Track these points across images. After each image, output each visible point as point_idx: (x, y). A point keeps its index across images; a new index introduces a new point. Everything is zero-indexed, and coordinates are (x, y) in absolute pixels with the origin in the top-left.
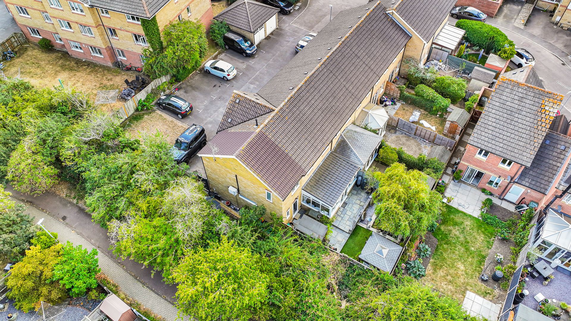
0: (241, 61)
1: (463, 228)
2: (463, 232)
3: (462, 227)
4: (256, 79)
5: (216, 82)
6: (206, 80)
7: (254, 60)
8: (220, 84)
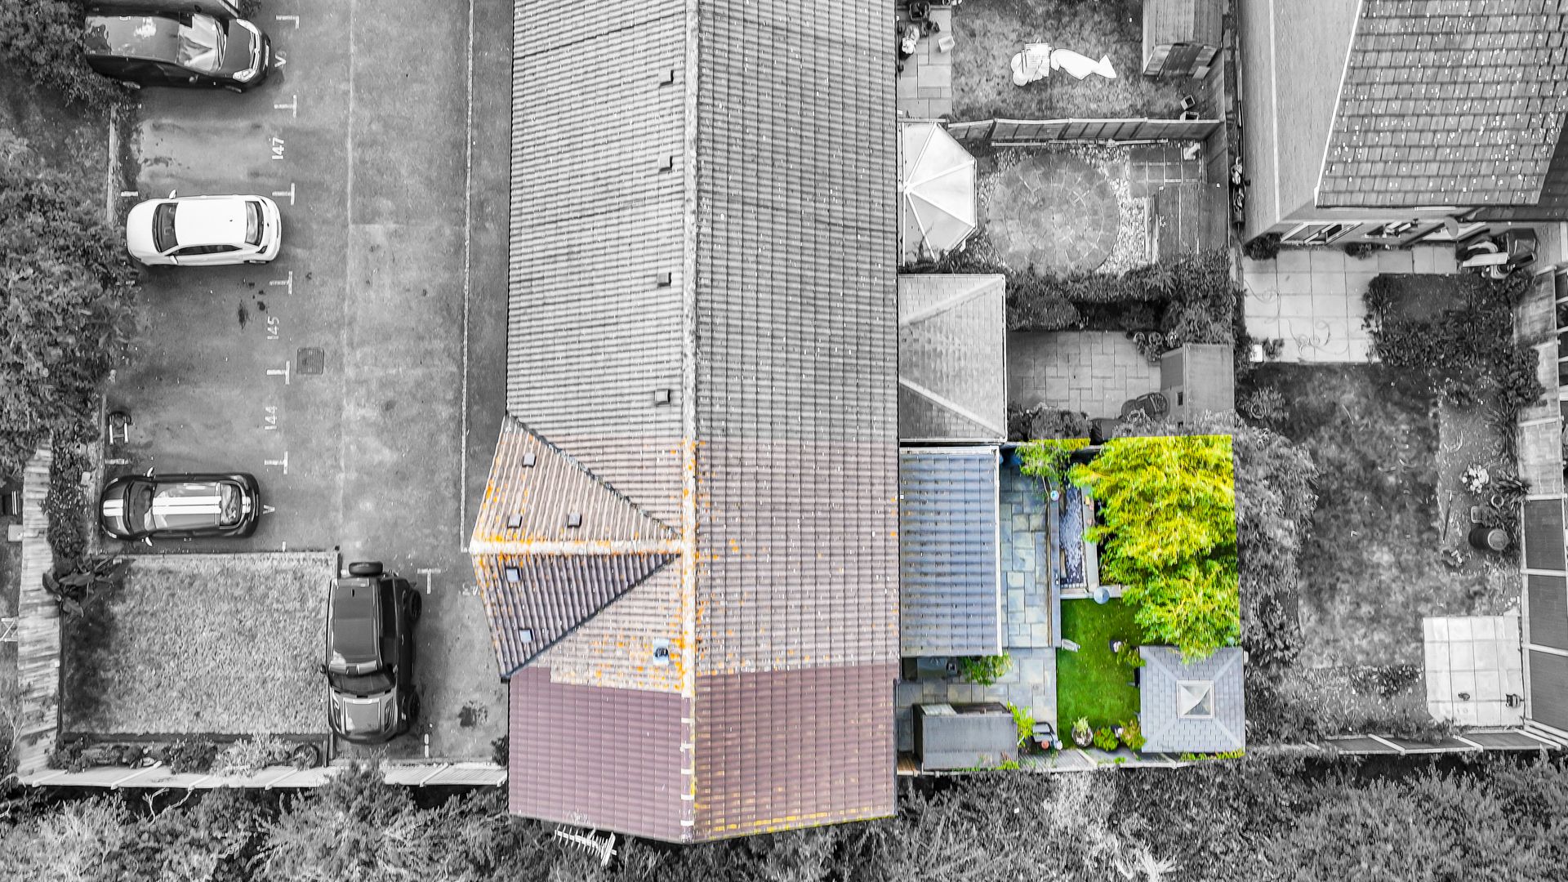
0: (242, 124)
1: (1343, 423)
2: (1347, 439)
3: (1338, 421)
4: (367, 188)
5: (232, 297)
6: (185, 305)
7: (286, 88)
8: (255, 291)
